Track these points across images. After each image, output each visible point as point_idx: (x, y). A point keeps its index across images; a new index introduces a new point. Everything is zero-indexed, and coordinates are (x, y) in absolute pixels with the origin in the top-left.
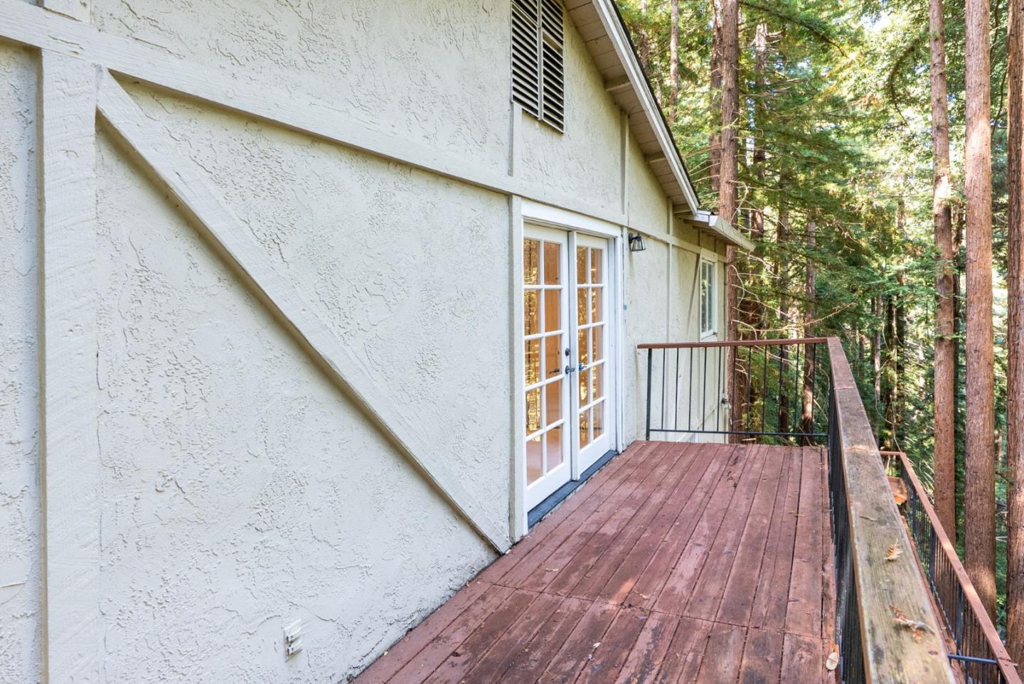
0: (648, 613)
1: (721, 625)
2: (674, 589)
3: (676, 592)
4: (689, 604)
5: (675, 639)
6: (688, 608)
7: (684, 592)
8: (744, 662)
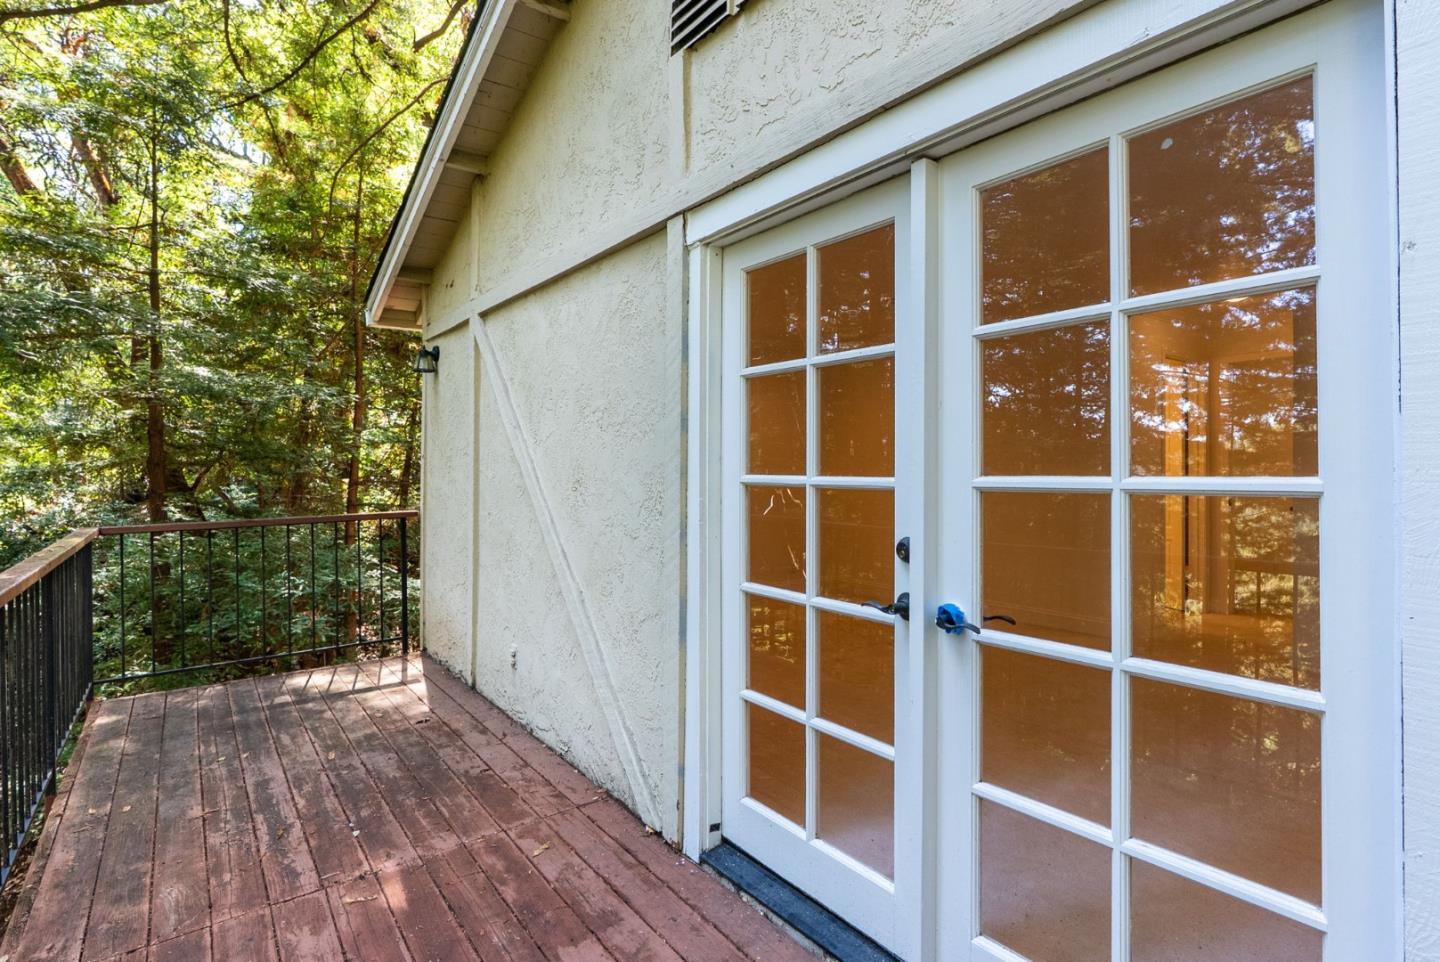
0: (326, 884)
1: (197, 928)
2: (315, 932)
3: (306, 929)
4: (269, 925)
5: (261, 881)
6: (268, 919)
7: (290, 936)
8: (145, 907)
